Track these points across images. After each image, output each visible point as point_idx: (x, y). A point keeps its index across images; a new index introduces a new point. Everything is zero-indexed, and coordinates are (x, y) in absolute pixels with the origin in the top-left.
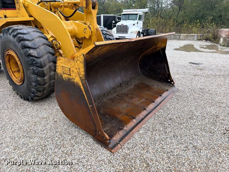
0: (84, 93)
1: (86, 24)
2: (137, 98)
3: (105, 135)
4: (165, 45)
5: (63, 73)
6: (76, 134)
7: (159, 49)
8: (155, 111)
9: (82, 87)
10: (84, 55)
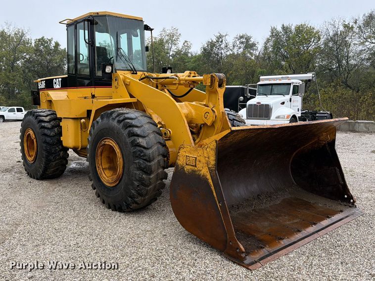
0: (213, 188)
1: (208, 107)
2: (286, 217)
3: (239, 245)
4: (333, 138)
5: (186, 164)
6: (197, 249)
7: (324, 142)
8: (316, 235)
9: (210, 181)
10: (216, 141)
